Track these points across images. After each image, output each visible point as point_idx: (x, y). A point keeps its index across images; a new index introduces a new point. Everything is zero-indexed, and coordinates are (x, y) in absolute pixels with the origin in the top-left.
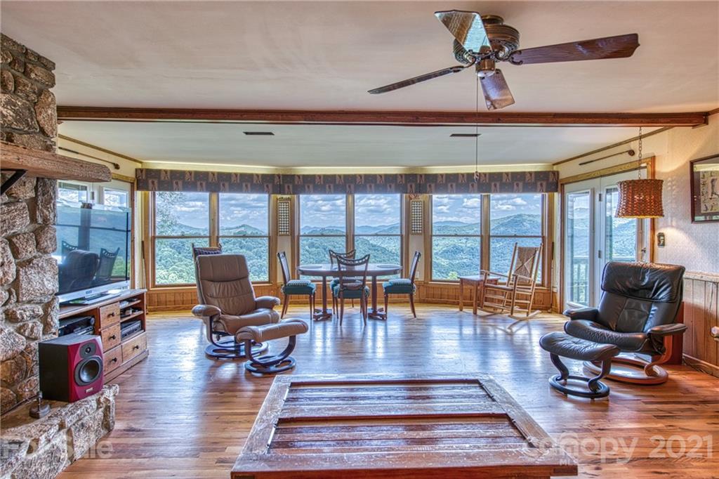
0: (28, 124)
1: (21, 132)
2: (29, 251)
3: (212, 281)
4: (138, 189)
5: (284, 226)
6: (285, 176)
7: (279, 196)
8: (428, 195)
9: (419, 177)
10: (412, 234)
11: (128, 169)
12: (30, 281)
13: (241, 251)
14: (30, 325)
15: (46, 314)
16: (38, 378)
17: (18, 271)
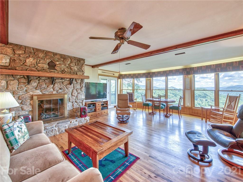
0: (80, 70)
1: (78, 72)
2: (79, 91)
3: (120, 100)
4: (119, 79)
5: (148, 87)
6: (148, 73)
7: (147, 79)
8: (192, 75)
9: (187, 69)
10: (186, 89)
11: (117, 75)
12: (79, 96)
13: (171, 94)
14: (79, 104)
15: (82, 102)
16: (80, 113)
17: (77, 94)
